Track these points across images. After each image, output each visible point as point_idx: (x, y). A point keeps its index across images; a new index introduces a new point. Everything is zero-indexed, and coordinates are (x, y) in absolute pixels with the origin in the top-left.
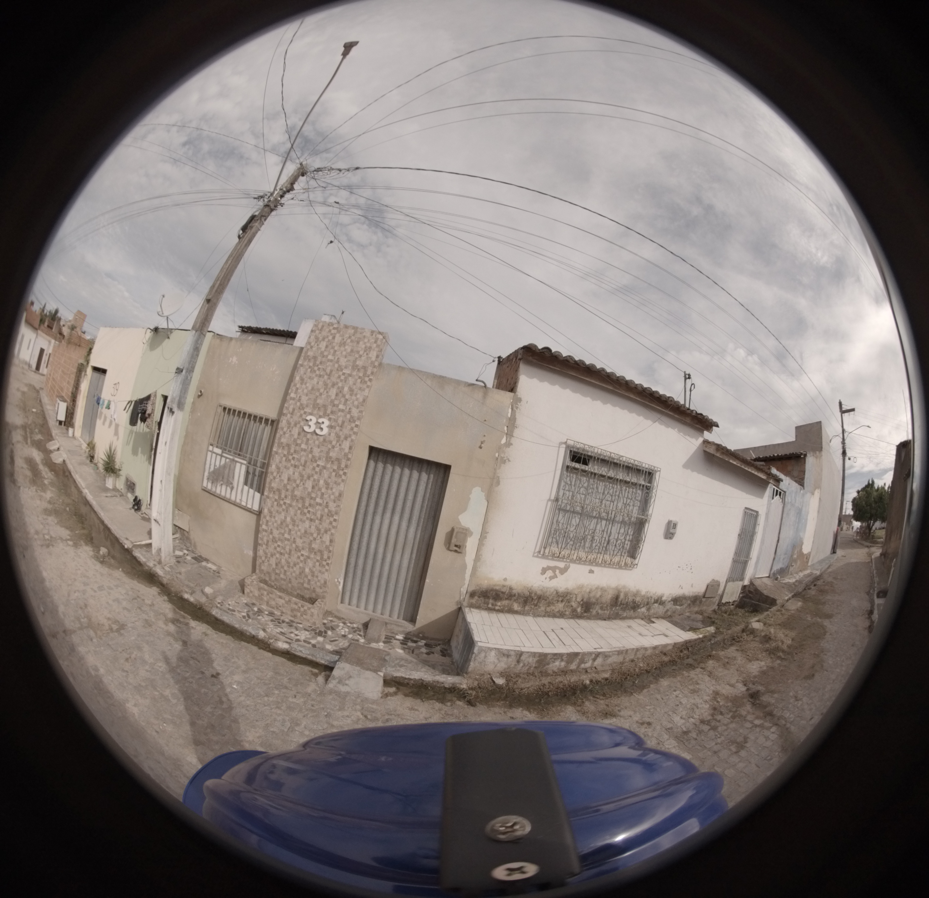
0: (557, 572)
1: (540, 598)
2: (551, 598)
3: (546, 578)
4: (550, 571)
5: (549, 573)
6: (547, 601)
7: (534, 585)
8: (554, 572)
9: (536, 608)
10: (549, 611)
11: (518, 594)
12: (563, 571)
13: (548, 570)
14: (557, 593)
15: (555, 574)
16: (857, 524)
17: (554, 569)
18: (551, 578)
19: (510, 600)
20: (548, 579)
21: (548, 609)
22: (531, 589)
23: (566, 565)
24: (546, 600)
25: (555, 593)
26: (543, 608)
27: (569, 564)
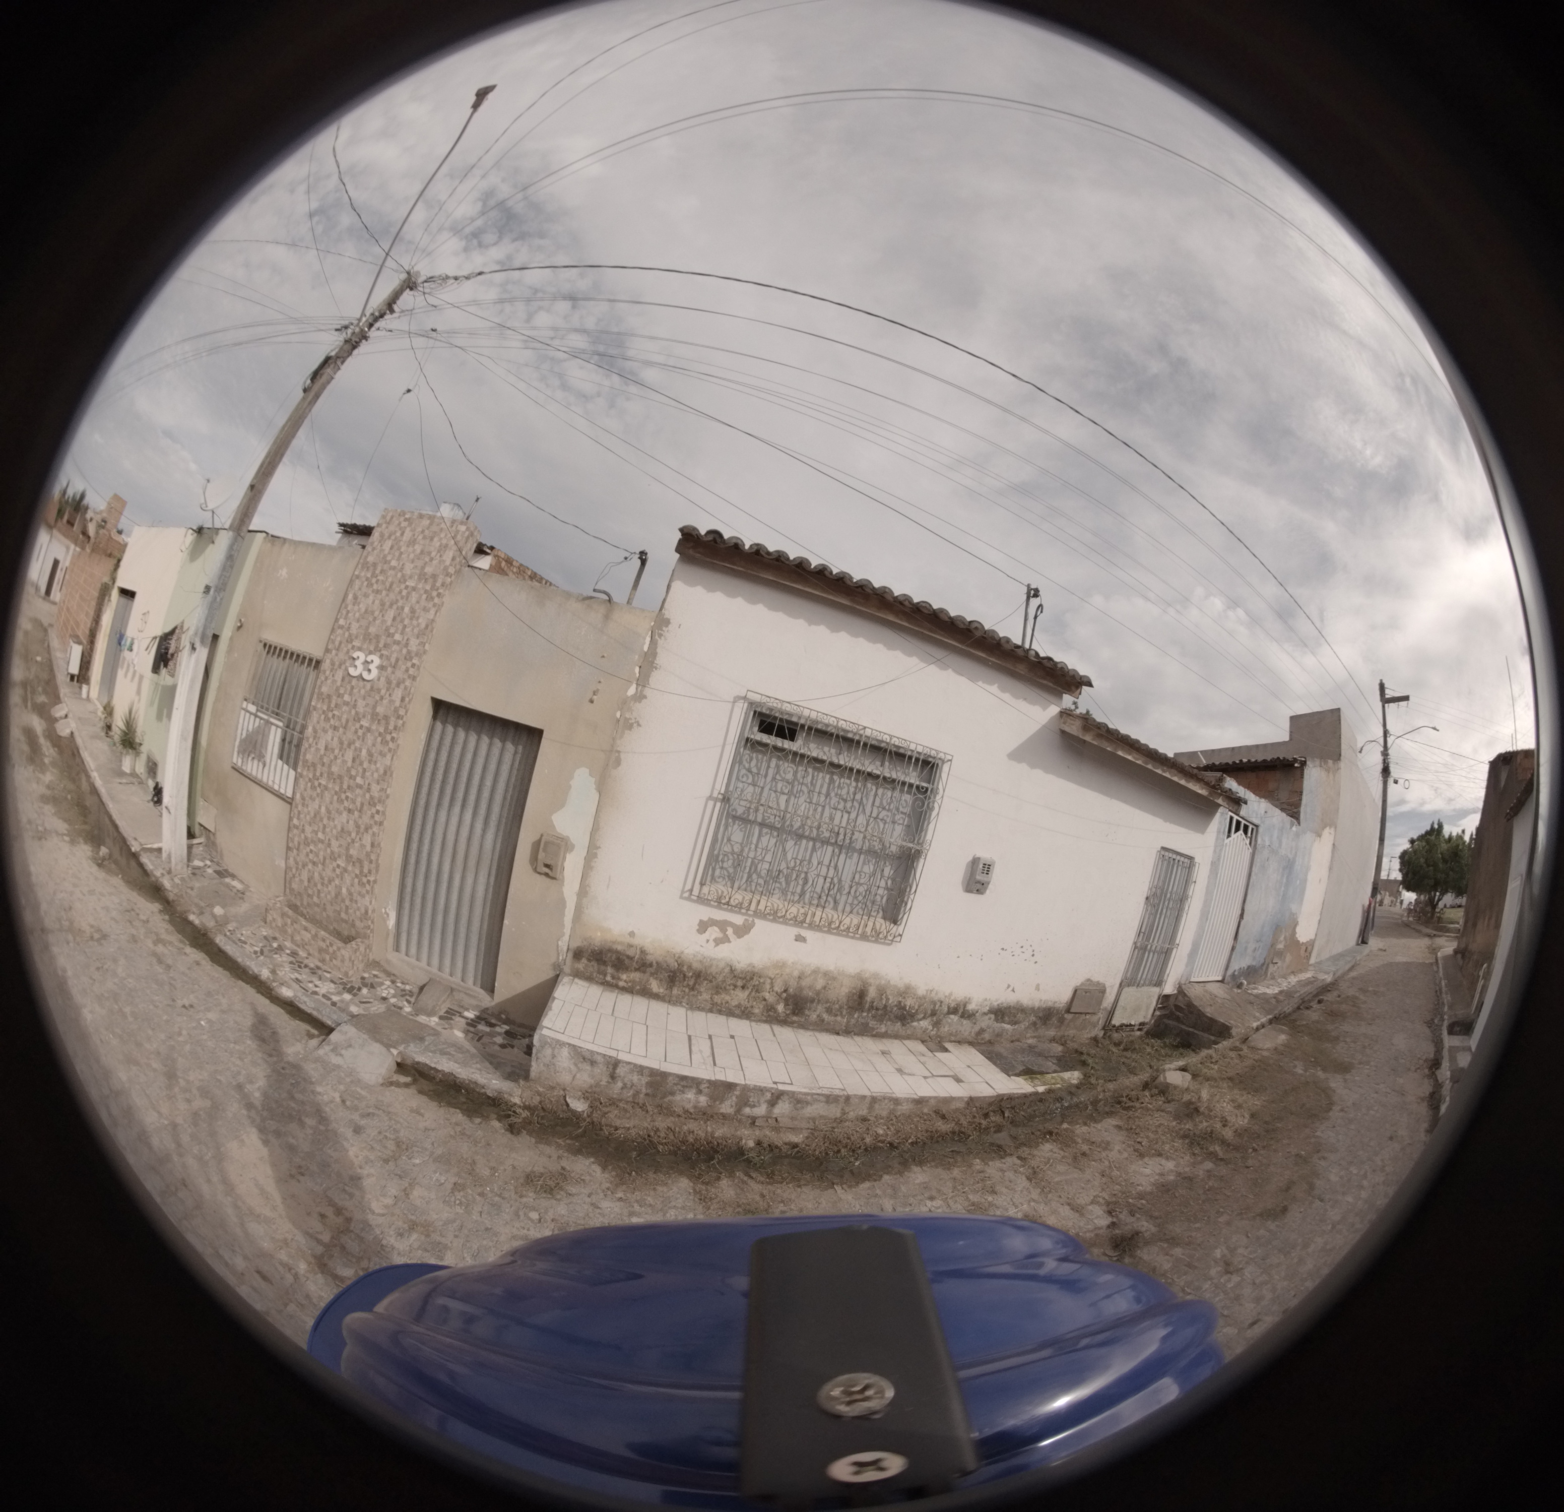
0: (730, 931)
1: (698, 975)
2: (720, 978)
3: (708, 941)
4: (716, 928)
5: (714, 932)
6: (714, 983)
7: (686, 951)
8: (723, 930)
9: (692, 993)
10: (719, 1002)
11: (657, 963)
12: (742, 931)
13: (711, 926)
14: (732, 971)
15: (726, 936)
16: (1409, 897)
17: (722, 925)
18: (718, 942)
19: (644, 972)
20: (712, 944)
21: (717, 999)
22: (679, 957)
23: (746, 920)
24: (711, 981)
25: (727, 970)
26: (706, 996)
27: (751, 919)
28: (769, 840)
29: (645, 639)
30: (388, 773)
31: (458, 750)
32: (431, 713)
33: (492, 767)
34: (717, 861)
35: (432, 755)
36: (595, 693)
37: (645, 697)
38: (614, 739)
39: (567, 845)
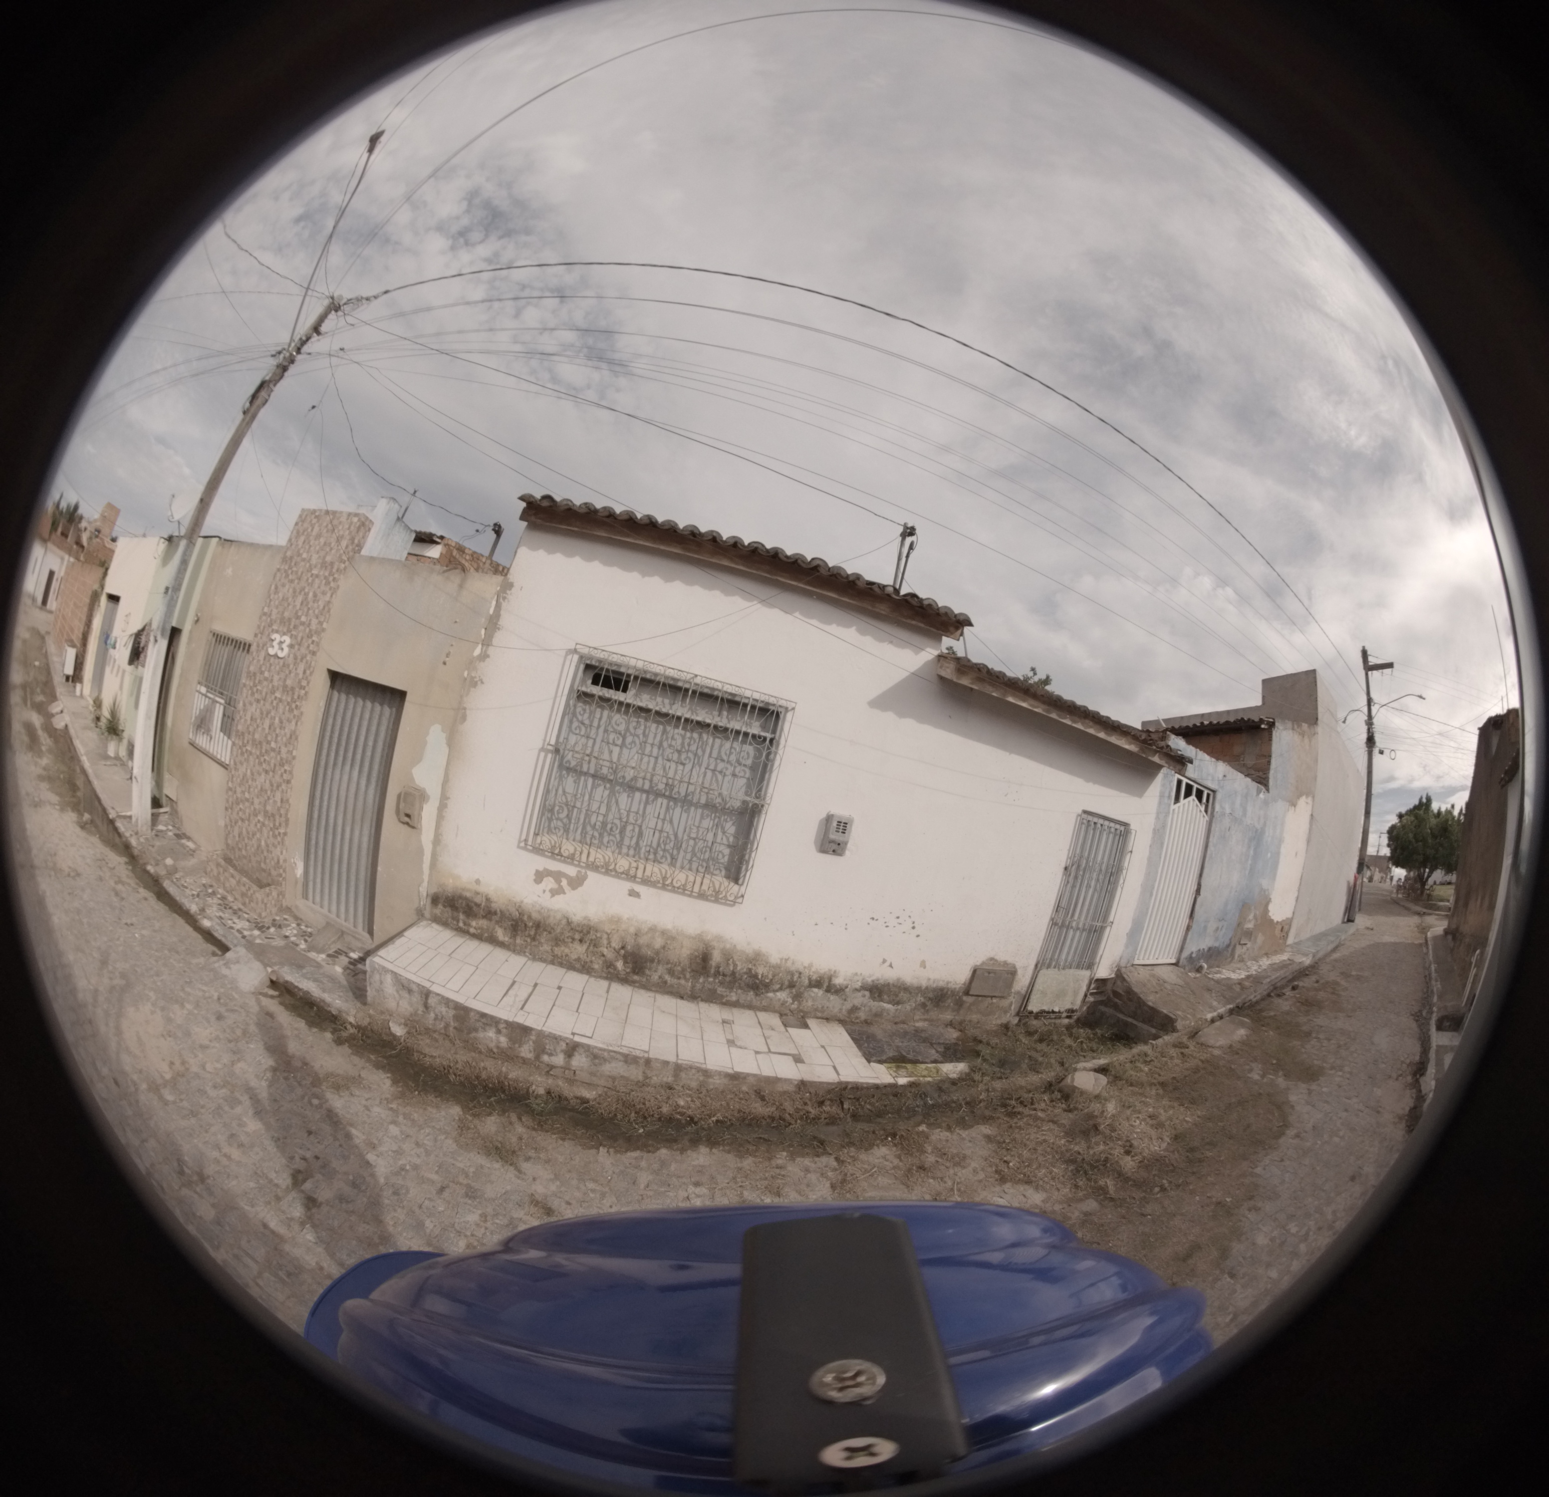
0: (564, 882)
1: (538, 925)
2: (558, 930)
3: (544, 891)
4: (551, 879)
5: (549, 883)
6: (553, 935)
7: (526, 901)
8: (558, 881)
9: (533, 943)
10: (559, 954)
11: (501, 911)
12: (577, 882)
13: (547, 876)
14: (569, 923)
15: (561, 887)
16: (1399, 873)
17: (557, 876)
18: (554, 893)
19: (490, 920)
20: (548, 894)
21: (558, 951)
22: (520, 906)
23: (579, 872)
24: (550, 933)
25: (564, 922)
26: (546, 947)
27: (583, 871)
28: (601, 792)
29: (491, 603)
30: (293, 737)
31: (349, 714)
32: (329, 683)
33: (374, 728)
34: (551, 811)
35: (330, 721)
36: (448, 655)
37: (488, 656)
38: (461, 697)
39: (423, 796)
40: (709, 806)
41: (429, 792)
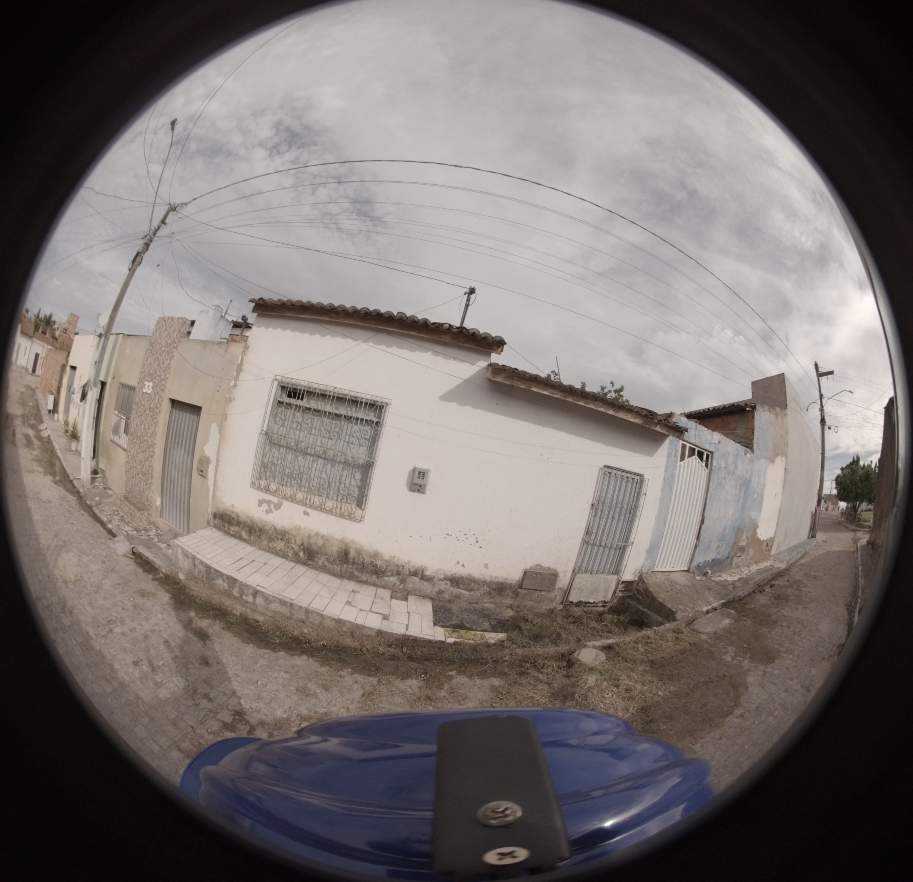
0: (272, 506)
1: (261, 530)
2: (270, 533)
3: (263, 511)
4: (266, 504)
5: (265, 507)
6: (268, 536)
7: (255, 516)
8: (269, 506)
9: (259, 540)
10: (272, 547)
11: (244, 522)
12: (278, 506)
13: (264, 503)
14: (275, 529)
15: (271, 509)
16: (843, 505)
17: (269, 502)
18: (267, 512)
19: (239, 527)
20: (265, 513)
21: (271, 545)
22: (252, 520)
23: (279, 500)
24: (267, 534)
25: (273, 528)
26: (265, 542)
27: (281, 500)
28: (290, 457)
29: (239, 357)
30: (154, 433)
31: (180, 421)
32: (170, 405)
33: (190, 427)
34: (267, 467)
35: (172, 425)
36: (219, 387)
37: (237, 386)
38: (225, 408)
39: (208, 461)
40: (346, 463)
41: (211, 459)
